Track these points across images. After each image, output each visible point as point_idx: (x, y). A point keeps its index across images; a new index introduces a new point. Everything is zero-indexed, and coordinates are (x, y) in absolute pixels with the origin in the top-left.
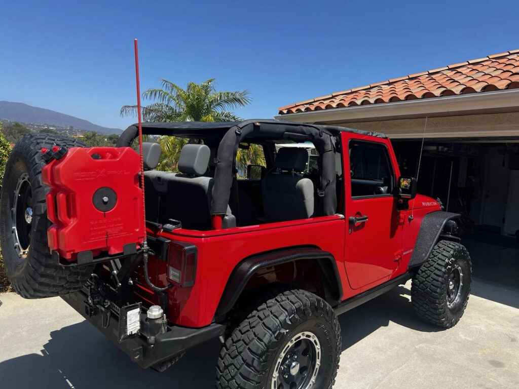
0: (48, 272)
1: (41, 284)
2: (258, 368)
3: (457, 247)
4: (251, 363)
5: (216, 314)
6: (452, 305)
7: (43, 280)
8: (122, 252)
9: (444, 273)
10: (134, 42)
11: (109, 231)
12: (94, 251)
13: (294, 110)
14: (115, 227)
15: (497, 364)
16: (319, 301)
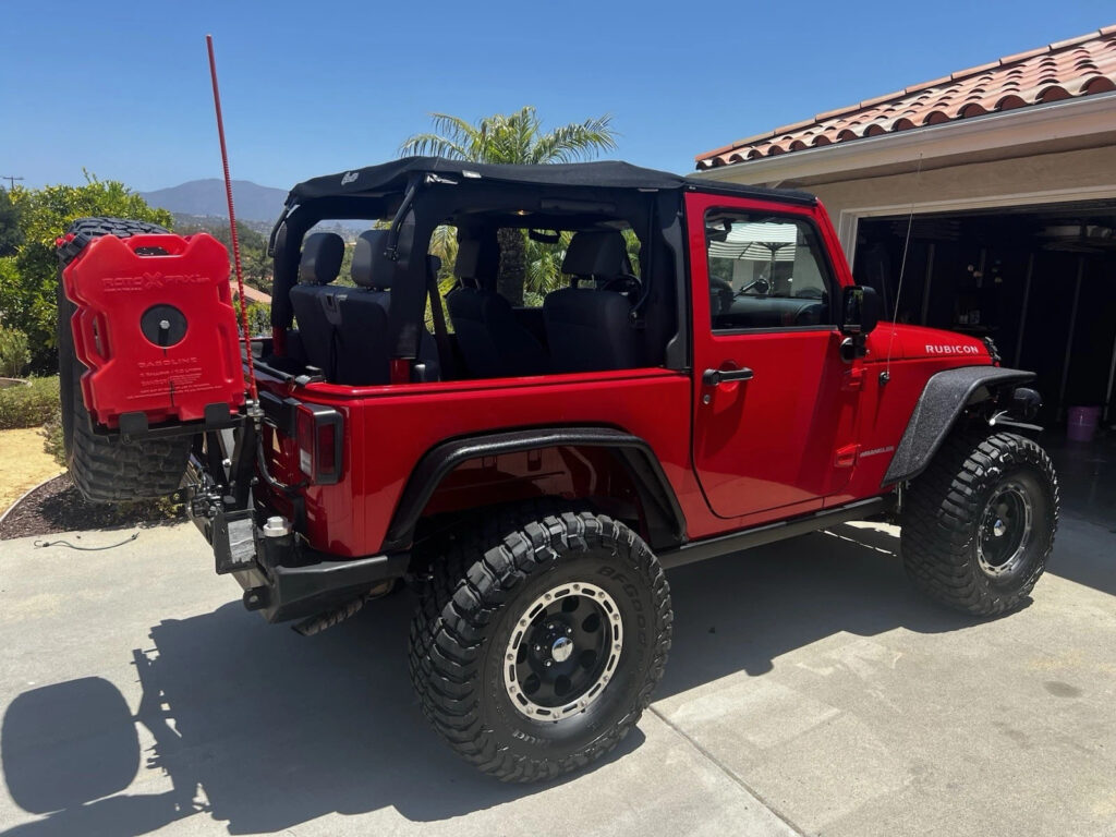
0: (102, 453)
1: (96, 473)
2: (468, 636)
3: (1012, 444)
4: (452, 625)
5: (389, 536)
6: (998, 569)
7: (96, 465)
8: (201, 417)
9: (969, 499)
10: (206, 40)
11: (175, 378)
12: (150, 413)
13: (726, 158)
14: (185, 373)
15: (1062, 689)
16: (608, 527)
